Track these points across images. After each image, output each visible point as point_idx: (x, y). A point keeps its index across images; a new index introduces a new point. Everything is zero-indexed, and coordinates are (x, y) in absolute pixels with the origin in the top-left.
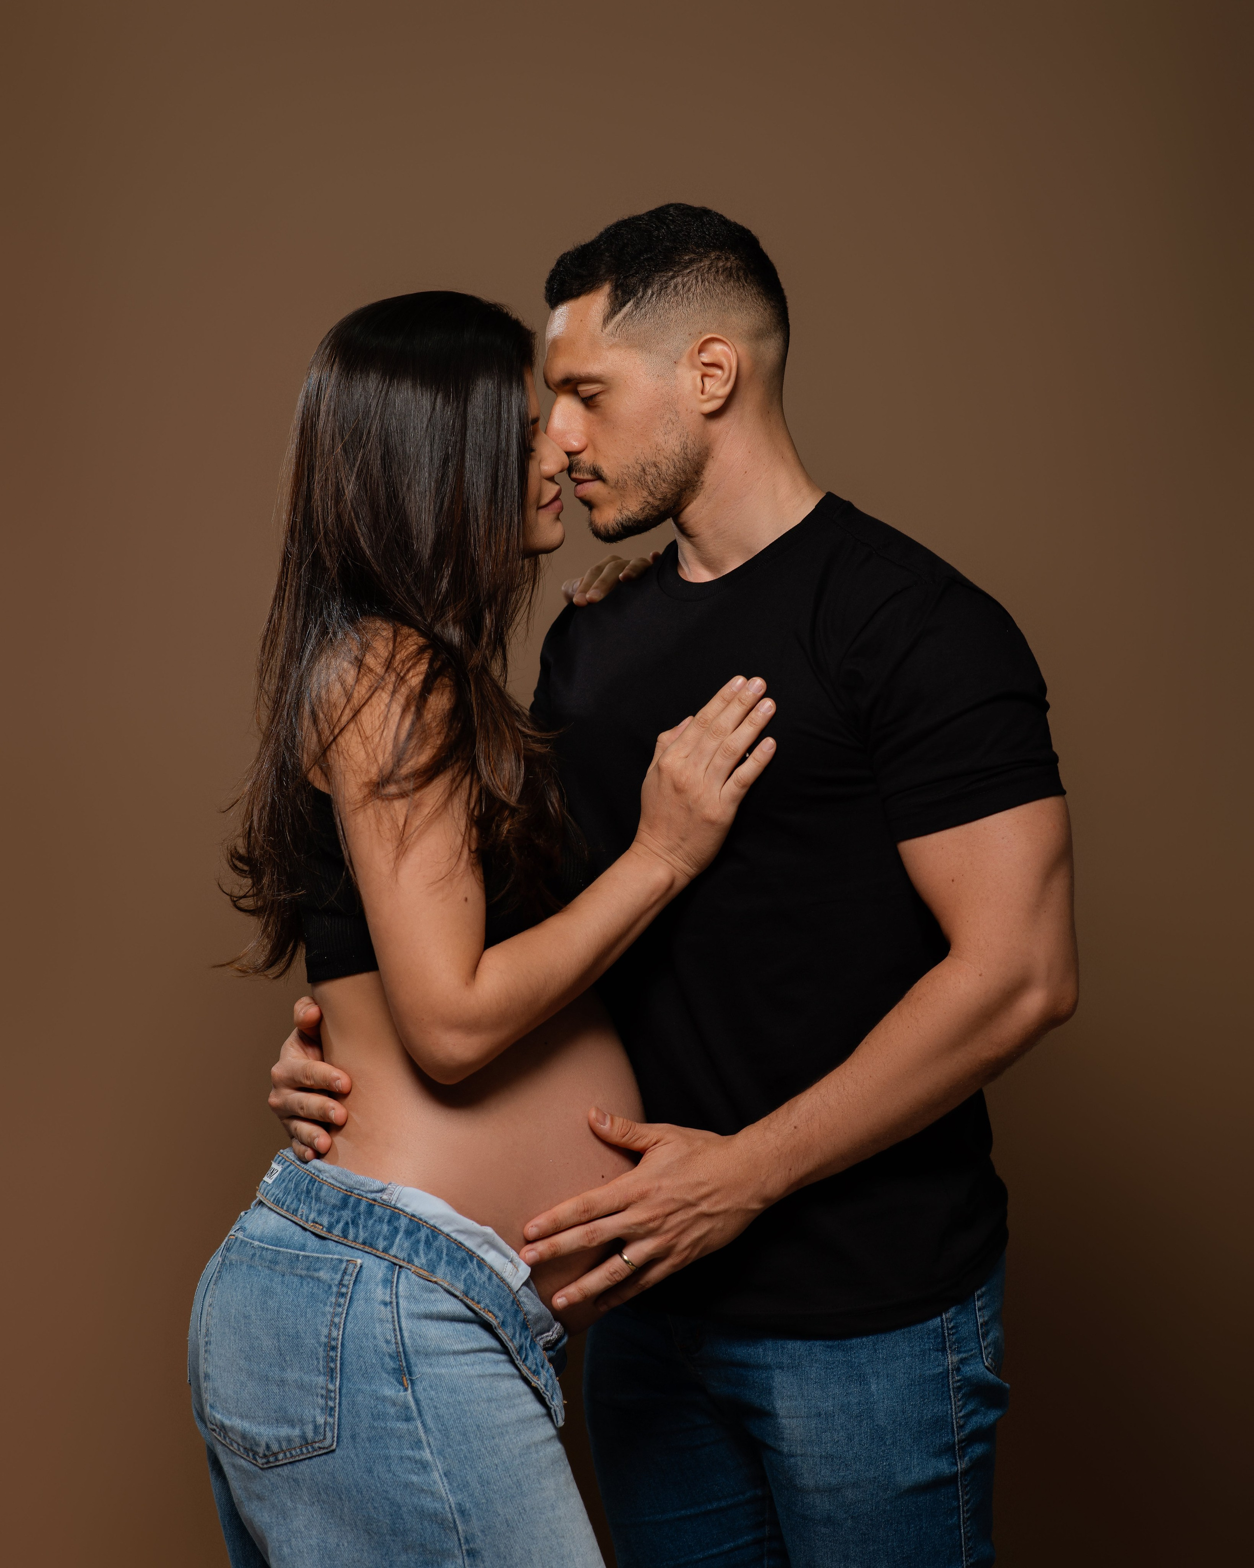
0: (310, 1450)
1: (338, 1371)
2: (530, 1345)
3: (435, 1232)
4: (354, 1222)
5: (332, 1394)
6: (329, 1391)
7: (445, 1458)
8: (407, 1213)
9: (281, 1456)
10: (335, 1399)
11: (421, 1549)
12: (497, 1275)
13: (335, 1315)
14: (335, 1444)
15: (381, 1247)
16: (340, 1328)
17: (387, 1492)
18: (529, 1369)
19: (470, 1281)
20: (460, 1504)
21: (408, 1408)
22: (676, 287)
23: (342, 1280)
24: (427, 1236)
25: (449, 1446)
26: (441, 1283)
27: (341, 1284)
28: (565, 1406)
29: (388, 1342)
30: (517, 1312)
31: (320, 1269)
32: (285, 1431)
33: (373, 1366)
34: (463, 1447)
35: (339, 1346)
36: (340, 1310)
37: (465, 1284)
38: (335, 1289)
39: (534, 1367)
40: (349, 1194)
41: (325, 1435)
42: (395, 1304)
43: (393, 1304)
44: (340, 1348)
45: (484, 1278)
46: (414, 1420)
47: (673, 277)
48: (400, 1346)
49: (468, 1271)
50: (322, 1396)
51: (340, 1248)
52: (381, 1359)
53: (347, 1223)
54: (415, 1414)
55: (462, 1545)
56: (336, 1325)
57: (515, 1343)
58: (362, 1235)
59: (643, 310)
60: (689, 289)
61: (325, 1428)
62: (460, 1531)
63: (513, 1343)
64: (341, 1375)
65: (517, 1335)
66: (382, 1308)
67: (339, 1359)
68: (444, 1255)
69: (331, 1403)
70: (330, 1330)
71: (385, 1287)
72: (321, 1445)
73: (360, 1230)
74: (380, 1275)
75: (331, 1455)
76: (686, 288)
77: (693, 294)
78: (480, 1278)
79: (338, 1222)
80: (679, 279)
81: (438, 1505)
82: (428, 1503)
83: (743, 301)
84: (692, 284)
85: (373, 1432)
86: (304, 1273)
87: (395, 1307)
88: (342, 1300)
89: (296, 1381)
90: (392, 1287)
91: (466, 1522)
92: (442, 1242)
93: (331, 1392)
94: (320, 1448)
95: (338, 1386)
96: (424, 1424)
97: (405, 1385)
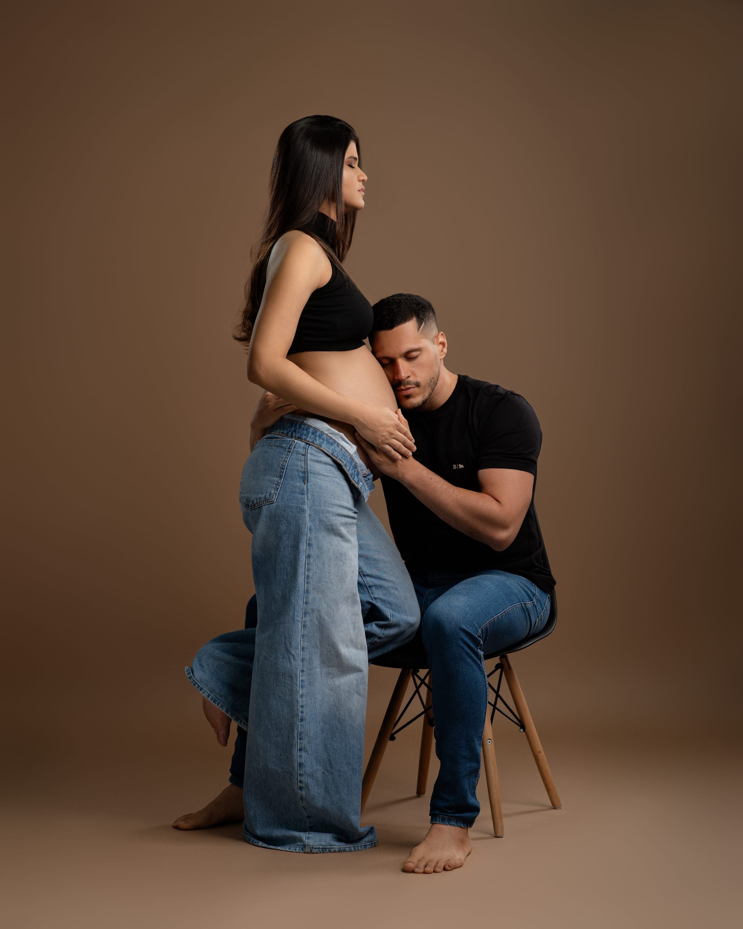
0: (267, 501)
2: (357, 473)
3: (322, 433)
4: (295, 431)
5: (279, 484)
7: (311, 510)
8: (312, 427)
9: (256, 505)
10: (280, 486)
12: (344, 449)
13: (286, 458)
14: (275, 501)
15: (303, 438)
16: (286, 462)
19: (334, 450)
21: (303, 490)
23: (289, 447)
24: (319, 435)
25: (314, 506)
27: (289, 448)
29: (302, 467)
30: (351, 463)
31: (283, 443)
32: (260, 495)
33: (295, 475)
36: (288, 456)
37: (332, 451)
38: (287, 450)
39: (357, 481)
40: (293, 422)
41: (273, 497)
42: (306, 456)
46: (304, 495)
48: (306, 470)
49: (333, 447)
50: (275, 484)
52: (298, 473)
53: (292, 432)
54: (306, 492)
55: (307, 541)
57: (349, 472)
61: (273, 495)
62: (308, 536)
64: (284, 478)
65: (351, 470)
66: (302, 456)
67: (284, 472)
69: (278, 487)
70: (283, 463)
71: (304, 450)
72: (270, 500)
73: (297, 434)
74: (302, 446)
78: (338, 449)
79: (290, 431)
81: (303, 525)
82: (300, 524)
85: (289, 497)
86: (278, 445)
88: (289, 454)
90: (306, 450)
91: (311, 533)
92: (325, 436)
93: (279, 483)
94: (270, 501)
95: (282, 481)
96: (307, 497)
97: (304, 483)
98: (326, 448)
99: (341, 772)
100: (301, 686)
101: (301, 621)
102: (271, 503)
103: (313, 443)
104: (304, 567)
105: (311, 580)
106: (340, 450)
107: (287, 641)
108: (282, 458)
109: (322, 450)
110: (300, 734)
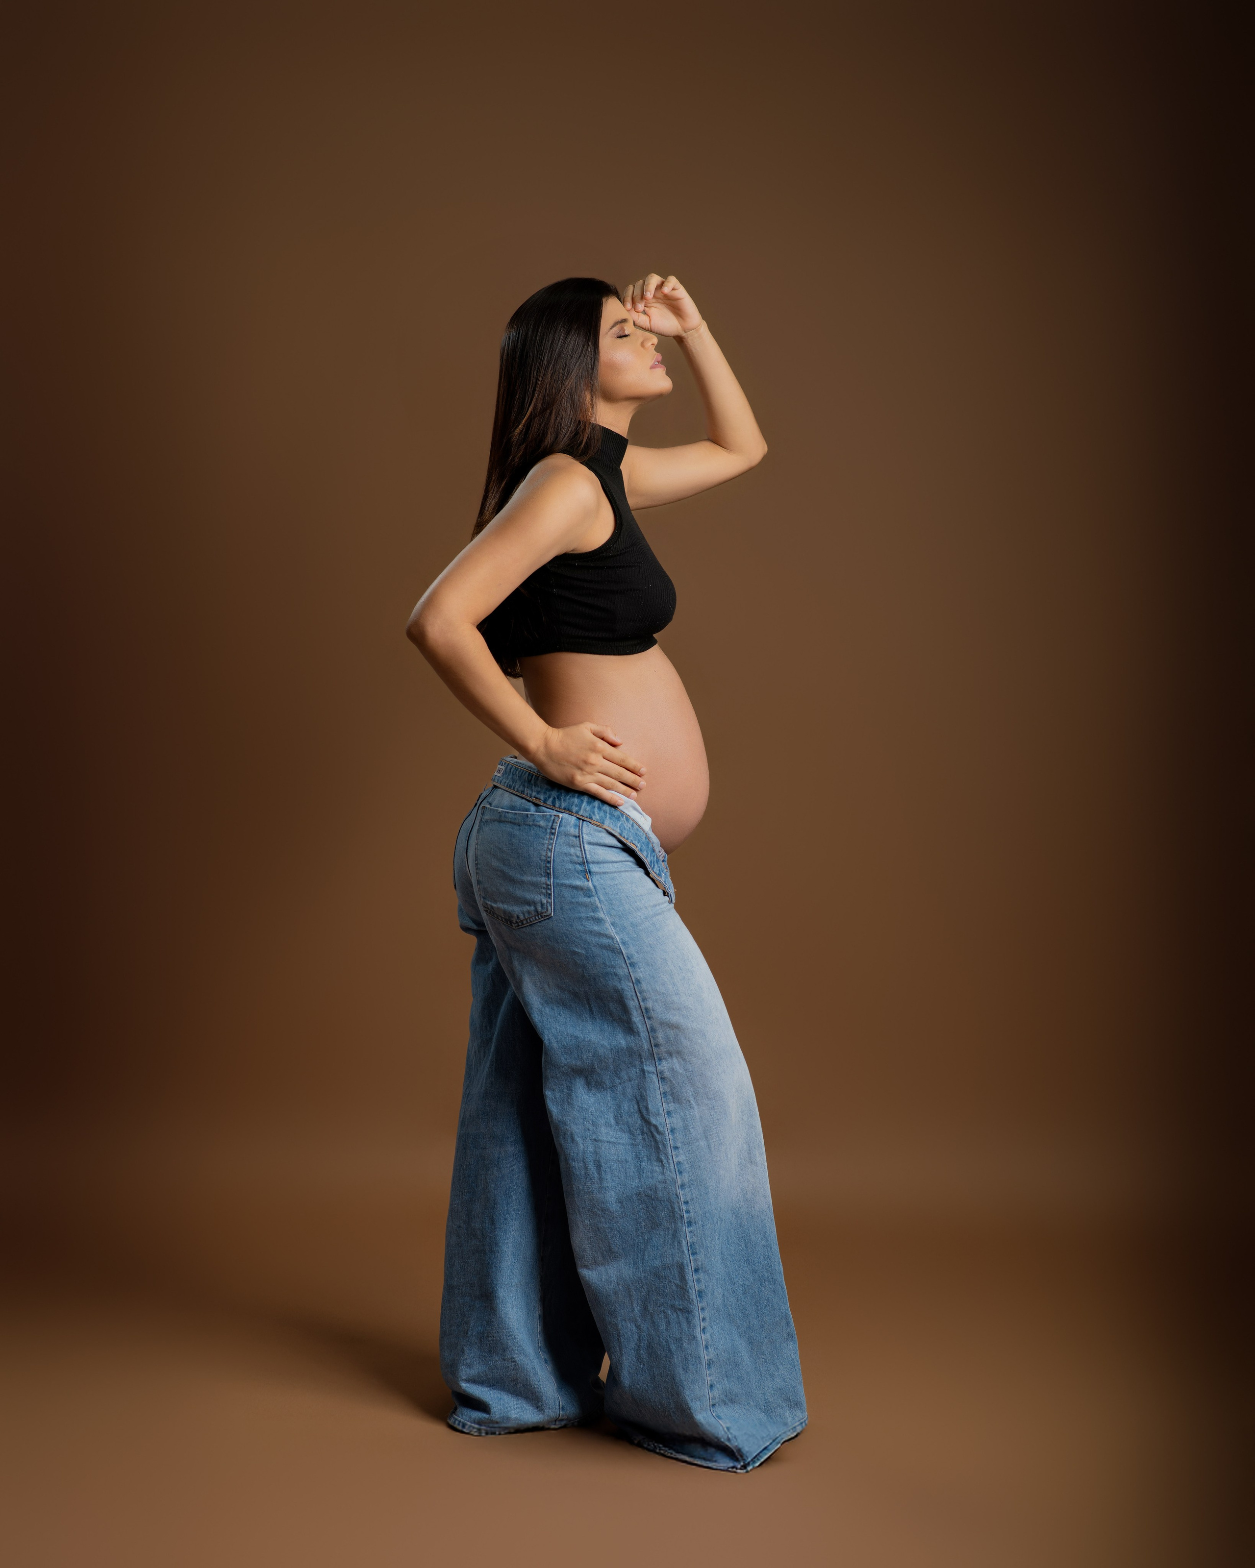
0: (540, 917)
1: (552, 874)
2: (656, 860)
4: (559, 798)
6: (547, 885)
7: (611, 915)
9: (524, 922)
10: (551, 889)
11: (603, 966)
12: (636, 823)
13: (549, 844)
14: (552, 914)
15: (574, 810)
16: (552, 851)
17: (581, 936)
18: (655, 873)
19: (622, 828)
20: (622, 939)
21: (590, 890)
23: (552, 826)
24: (598, 805)
25: (613, 909)
26: (607, 829)
27: (552, 828)
28: (675, 892)
29: (578, 857)
30: (647, 845)
31: (540, 821)
32: (526, 908)
33: (570, 869)
34: (621, 909)
36: (552, 842)
37: (620, 829)
38: (548, 831)
41: (547, 908)
43: (579, 837)
44: (552, 862)
46: (593, 896)
48: (585, 859)
49: (621, 823)
50: (544, 888)
52: (574, 866)
53: (554, 799)
54: (594, 893)
56: (550, 850)
57: (648, 860)
58: (563, 804)
61: (547, 905)
62: (624, 954)
63: (646, 860)
64: (554, 876)
65: (649, 856)
66: (574, 839)
67: (552, 868)
68: (608, 814)
69: (549, 892)
70: (547, 853)
71: (575, 828)
72: (545, 914)
73: (562, 802)
74: (573, 824)
75: (552, 919)
78: (627, 826)
79: (549, 797)
81: (610, 941)
82: (605, 941)
85: (572, 905)
86: (531, 823)
87: (581, 838)
88: (553, 837)
89: (529, 881)
90: (579, 829)
91: (627, 948)
93: (549, 885)
94: (545, 916)
95: (552, 882)
96: (598, 898)
97: (587, 879)
98: (611, 825)
99: (746, 1286)
100: (678, 1171)
101: (656, 1072)
102: (548, 917)
103: (591, 818)
104: (635, 998)
106: (630, 826)
107: (641, 1106)
108: (543, 844)
109: (605, 829)
110: (691, 1246)
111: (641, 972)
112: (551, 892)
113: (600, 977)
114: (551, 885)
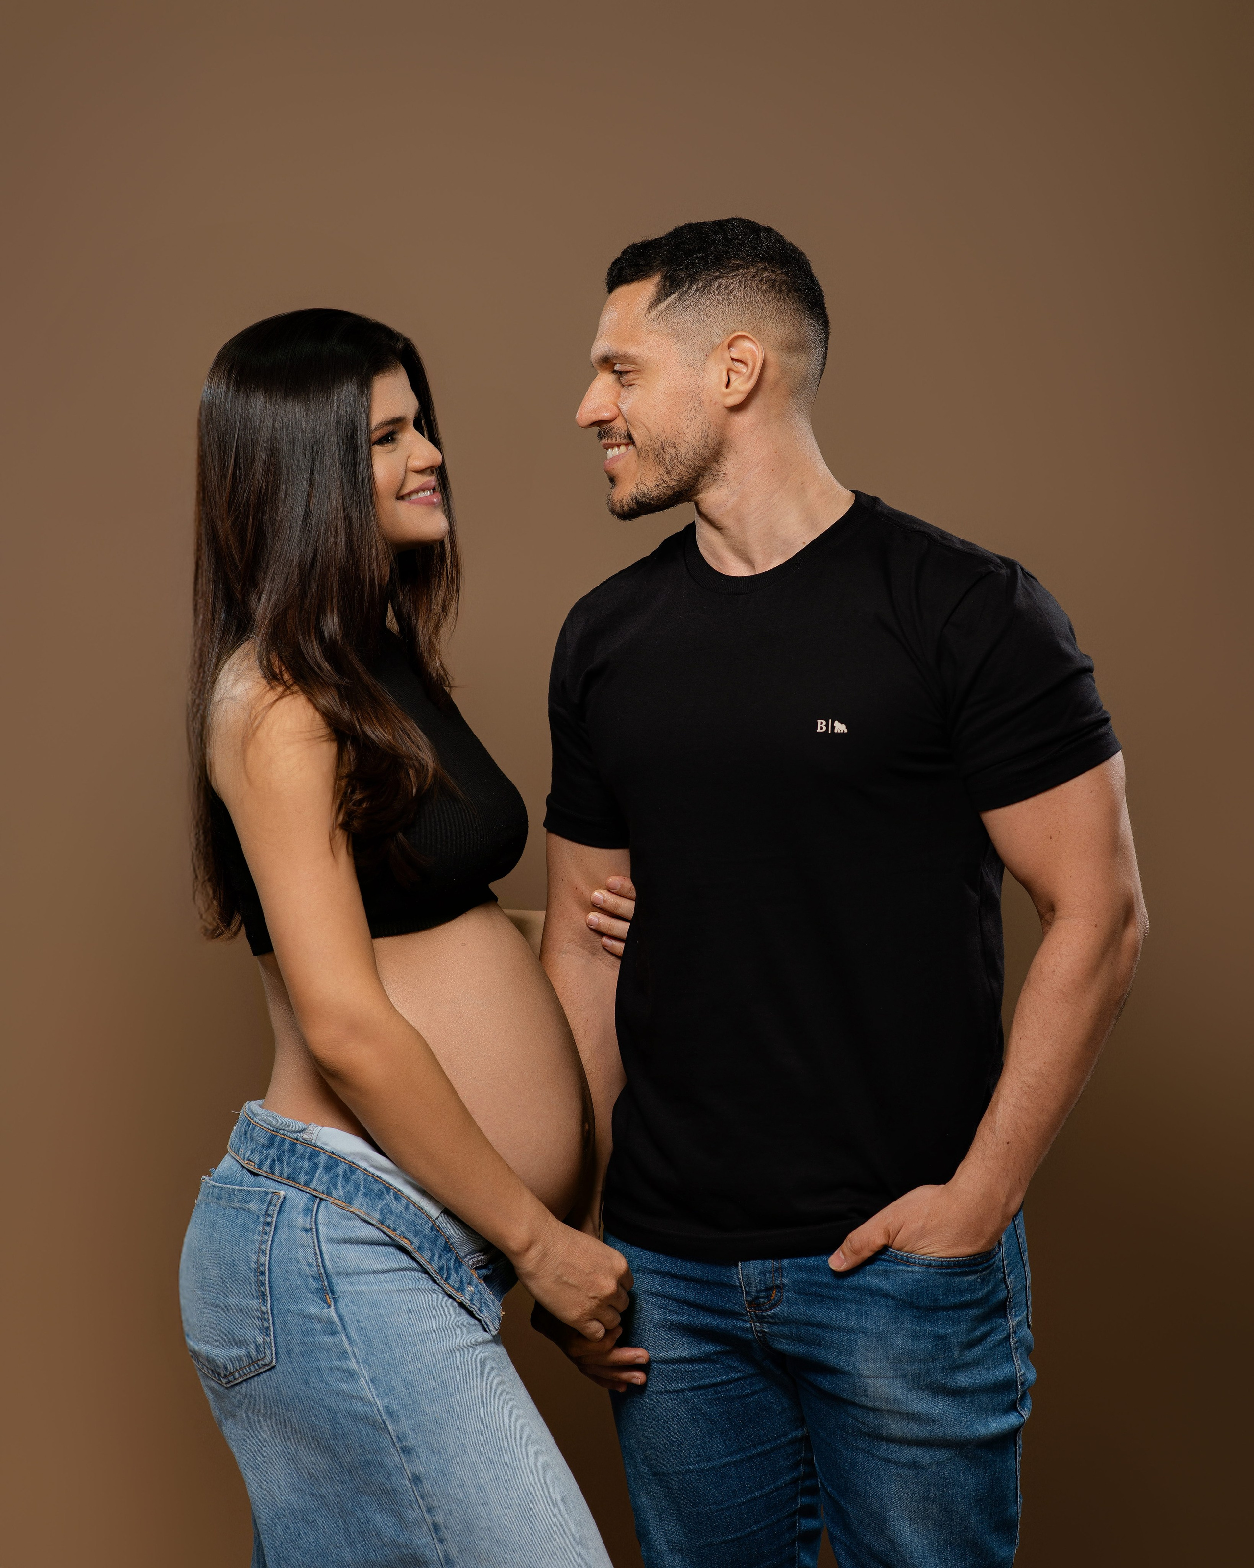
0: (257, 1367)
1: (269, 1295)
2: (454, 1265)
3: (353, 1168)
4: (280, 1160)
5: (266, 1315)
6: (263, 1313)
7: (370, 1366)
8: (326, 1151)
9: (236, 1375)
10: (269, 1319)
11: (361, 1450)
12: (414, 1204)
13: (262, 1242)
14: (275, 1360)
15: (302, 1181)
16: (267, 1254)
17: (323, 1400)
18: (453, 1287)
19: (386, 1212)
20: (388, 1406)
21: (332, 1323)
22: (720, 286)
23: (267, 1210)
24: (345, 1171)
25: (373, 1355)
26: (357, 1213)
27: (267, 1214)
29: (309, 1265)
30: (434, 1241)
31: (250, 1201)
32: (235, 1352)
33: (298, 1287)
34: (387, 1355)
35: (267, 1271)
36: (267, 1237)
37: (381, 1214)
38: (262, 1219)
39: (457, 1285)
40: (276, 1134)
41: (265, 1353)
42: (315, 1230)
43: (313, 1230)
44: (267, 1273)
45: (401, 1208)
46: (339, 1333)
47: (718, 278)
48: (322, 1268)
49: (384, 1203)
50: (258, 1317)
51: (269, 1182)
52: (305, 1280)
53: (274, 1161)
54: (339, 1328)
55: (396, 1443)
56: (263, 1252)
57: (433, 1265)
58: (286, 1171)
59: (686, 303)
60: (731, 291)
61: (264, 1346)
62: (391, 1431)
63: (431, 1265)
64: (271, 1297)
65: (436, 1258)
66: (304, 1234)
67: (267, 1282)
68: (362, 1188)
69: (266, 1324)
70: (259, 1257)
71: (305, 1215)
72: (263, 1363)
73: (285, 1166)
74: (302, 1205)
75: (273, 1370)
76: (729, 290)
77: (734, 297)
78: (396, 1208)
79: (266, 1159)
80: (724, 281)
81: (368, 1409)
82: (359, 1407)
83: (781, 313)
84: (735, 287)
85: (305, 1347)
86: (238, 1205)
87: (315, 1233)
88: (268, 1229)
89: (236, 1306)
90: (312, 1215)
91: (396, 1422)
92: (359, 1176)
93: (265, 1313)
94: (264, 1365)
95: (270, 1308)
96: (348, 1337)
97: (328, 1303)
98: (365, 1207)
102: (267, 1367)
103: (331, 1194)
104: (416, 1506)
105: (446, 1534)
108: (253, 1242)
109: (355, 1214)
111: (422, 1463)
112: (269, 1324)
113: (357, 1468)
114: (267, 1313)
